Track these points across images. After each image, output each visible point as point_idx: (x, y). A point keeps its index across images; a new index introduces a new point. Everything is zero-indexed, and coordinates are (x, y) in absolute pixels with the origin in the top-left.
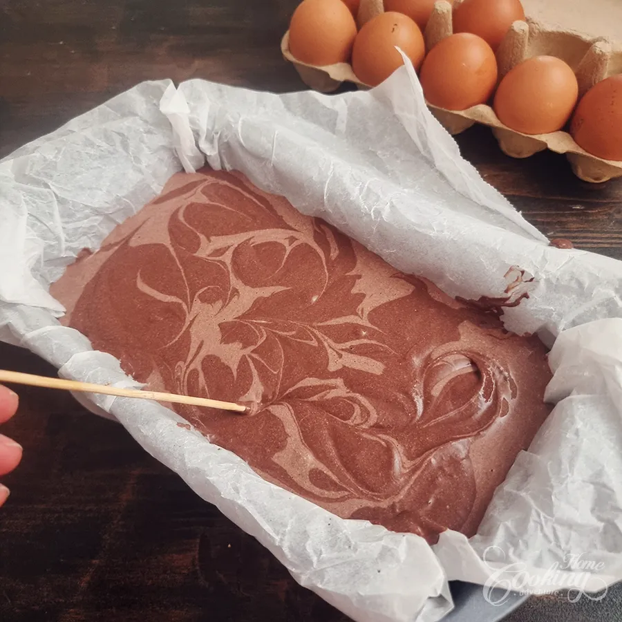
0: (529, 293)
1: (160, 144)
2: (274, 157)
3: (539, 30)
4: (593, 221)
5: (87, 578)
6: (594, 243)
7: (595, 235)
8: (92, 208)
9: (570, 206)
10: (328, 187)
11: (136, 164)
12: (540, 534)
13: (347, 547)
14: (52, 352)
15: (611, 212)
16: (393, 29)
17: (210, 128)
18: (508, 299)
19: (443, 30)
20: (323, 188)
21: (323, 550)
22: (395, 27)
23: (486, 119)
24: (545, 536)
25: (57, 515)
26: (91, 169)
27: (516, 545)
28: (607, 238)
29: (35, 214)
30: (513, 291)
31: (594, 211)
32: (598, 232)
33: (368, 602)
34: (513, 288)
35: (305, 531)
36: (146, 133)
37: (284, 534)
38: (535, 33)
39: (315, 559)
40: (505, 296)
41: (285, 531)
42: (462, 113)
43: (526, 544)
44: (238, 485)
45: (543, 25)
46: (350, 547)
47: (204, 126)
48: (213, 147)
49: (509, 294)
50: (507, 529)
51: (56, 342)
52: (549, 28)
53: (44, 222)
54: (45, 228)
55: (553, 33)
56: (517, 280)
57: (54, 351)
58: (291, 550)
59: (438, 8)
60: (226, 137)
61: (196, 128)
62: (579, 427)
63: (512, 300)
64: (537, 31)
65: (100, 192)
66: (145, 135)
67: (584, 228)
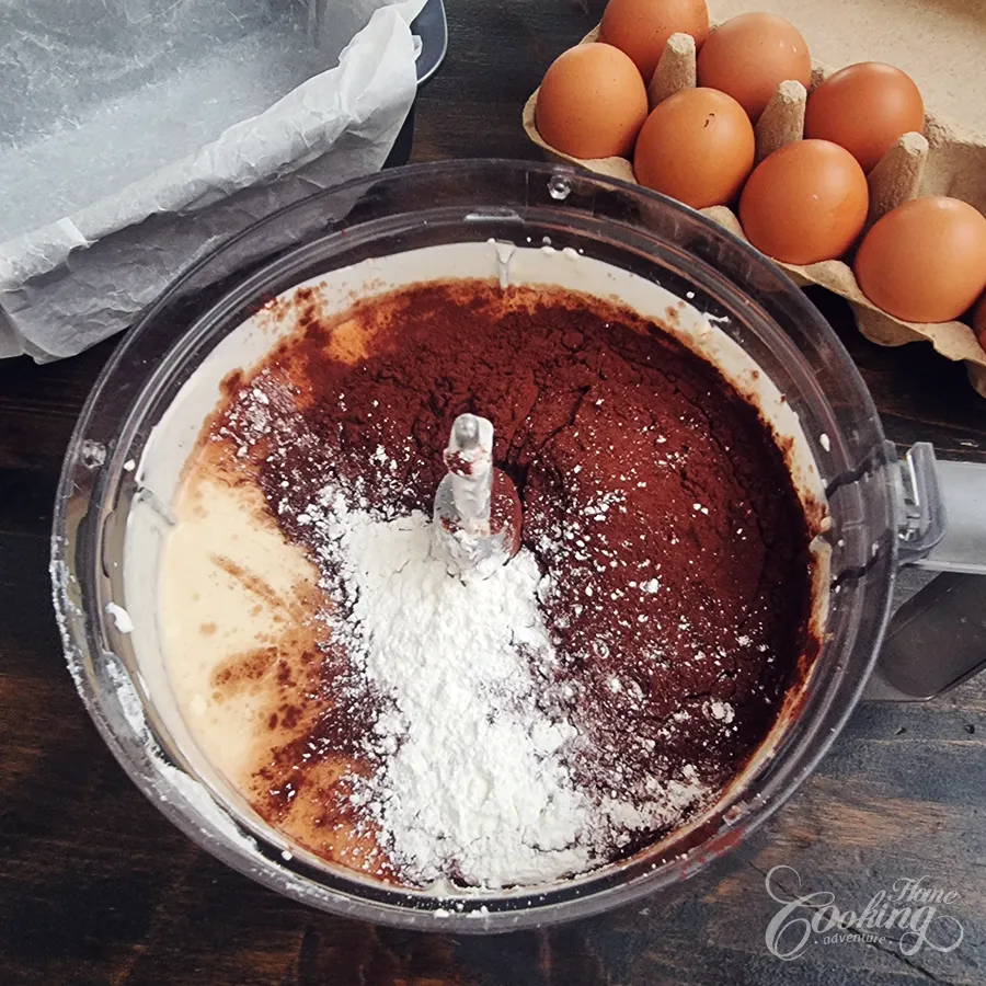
3: (944, 138)
5: (124, 973)
9: (957, 440)
16: (707, 121)
19: (788, 129)
22: (710, 118)
23: (839, 286)
25: (87, 861)
38: (937, 142)
42: (801, 270)
52: (963, 136)
55: (967, 145)
59: (785, 94)
64: (940, 140)
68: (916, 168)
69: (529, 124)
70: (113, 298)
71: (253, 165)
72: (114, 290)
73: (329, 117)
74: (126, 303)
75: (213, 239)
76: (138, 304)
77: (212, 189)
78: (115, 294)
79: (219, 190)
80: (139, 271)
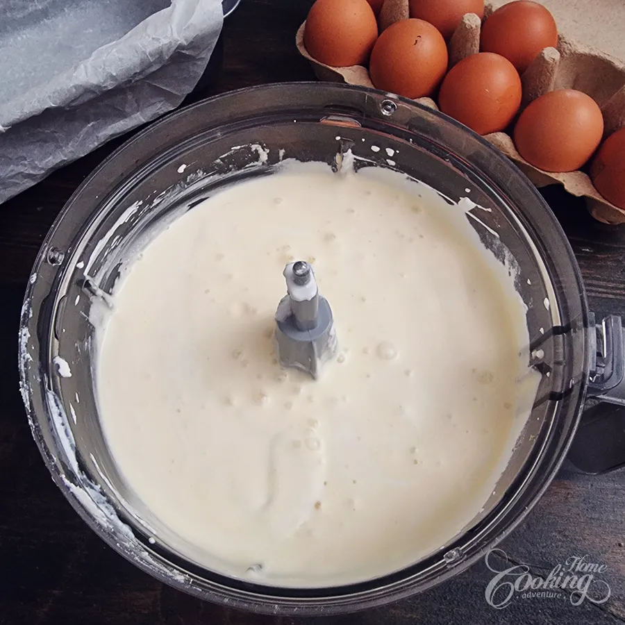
3: (570, 50)
4: (601, 267)
6: (600, 293)
7: (602, 283)
9: (580, 248)
15: (621, 258)
16: (416, 41)
19: (469, 46)
22: (418, 39)
23: (503, 149)
28: (613, 288)
31: (603, 256)
32: (604, 280)
38: (566, 53)
45: (575, 46)
52: (582, 49)
55: (585, 55)
59: (467, 22)
64: (567, 52)
67: (590, 274)
68: (552, 70)
69: (300, 44)
70: (25, 165)
71: (114, 74)
72: (25, 159)
73: (165, 41)
74: (35, 168)
75: (91, 124)
76: (42, 169)
77: (87, 90)
78: (26, 162)
79: (93, 92)
80: (41, 146)
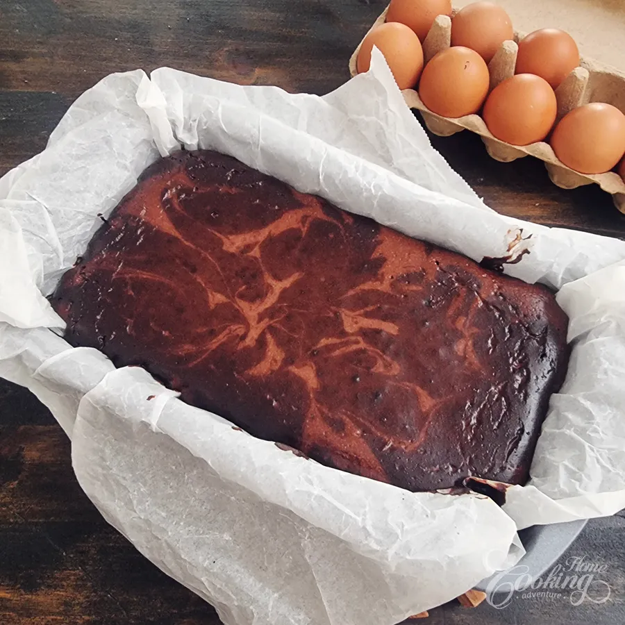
0: (529, 250)
1: (142, 138)
2: (261, 140)
8: (84, 214)
10: (323, 166)
11: (121, 161)
12: (598, 466)
13: (425, 516)
14: (80, 375)
16: (466, 66)
17: (187, 117)
18: (510, 257)
19: (507, 68)
20: (318, 169)
21: (404, 522)
22: (467, 64)
23: (545, 156)
24: (603, 467)
26: (76, 170)
27: (580, 480)
29: (28, 228)
30: (513, 249)
33: (457, 563)
34: (513, 246)
35: (384, 509)
36: (128, 127)
37: (365, 514)
39: (399, 532)
40: (507, 254)
41: (365, 512)
42: (523, 149)
43: (588, 476)
44: (310, 477)
45: (592, 64)
46: (427, 516)
47: (180, 115)
48: (192, 135)
49: (511, 253)
50: (566, 468)
51: (83, 364)
52: (597, 68)
53: (40, 236)
54: (42, 241)
56: (516, 239)
57: (83, 374)
58: (375, 528)
59: (506, 48)
60: (206, 123)
61: (173, 118)
62: (606, 366)
63: (514, 258)
65: (88, 195)
66: (127, 129)
68: (583, 87)
69: (354, 72)
